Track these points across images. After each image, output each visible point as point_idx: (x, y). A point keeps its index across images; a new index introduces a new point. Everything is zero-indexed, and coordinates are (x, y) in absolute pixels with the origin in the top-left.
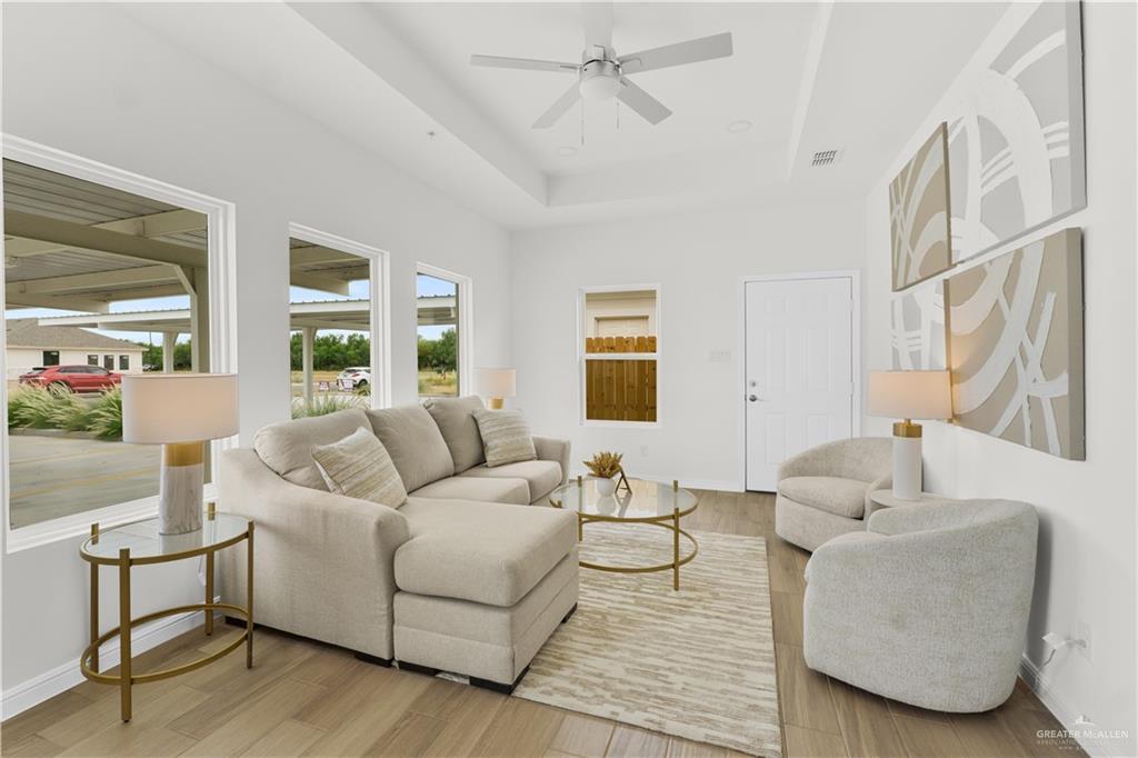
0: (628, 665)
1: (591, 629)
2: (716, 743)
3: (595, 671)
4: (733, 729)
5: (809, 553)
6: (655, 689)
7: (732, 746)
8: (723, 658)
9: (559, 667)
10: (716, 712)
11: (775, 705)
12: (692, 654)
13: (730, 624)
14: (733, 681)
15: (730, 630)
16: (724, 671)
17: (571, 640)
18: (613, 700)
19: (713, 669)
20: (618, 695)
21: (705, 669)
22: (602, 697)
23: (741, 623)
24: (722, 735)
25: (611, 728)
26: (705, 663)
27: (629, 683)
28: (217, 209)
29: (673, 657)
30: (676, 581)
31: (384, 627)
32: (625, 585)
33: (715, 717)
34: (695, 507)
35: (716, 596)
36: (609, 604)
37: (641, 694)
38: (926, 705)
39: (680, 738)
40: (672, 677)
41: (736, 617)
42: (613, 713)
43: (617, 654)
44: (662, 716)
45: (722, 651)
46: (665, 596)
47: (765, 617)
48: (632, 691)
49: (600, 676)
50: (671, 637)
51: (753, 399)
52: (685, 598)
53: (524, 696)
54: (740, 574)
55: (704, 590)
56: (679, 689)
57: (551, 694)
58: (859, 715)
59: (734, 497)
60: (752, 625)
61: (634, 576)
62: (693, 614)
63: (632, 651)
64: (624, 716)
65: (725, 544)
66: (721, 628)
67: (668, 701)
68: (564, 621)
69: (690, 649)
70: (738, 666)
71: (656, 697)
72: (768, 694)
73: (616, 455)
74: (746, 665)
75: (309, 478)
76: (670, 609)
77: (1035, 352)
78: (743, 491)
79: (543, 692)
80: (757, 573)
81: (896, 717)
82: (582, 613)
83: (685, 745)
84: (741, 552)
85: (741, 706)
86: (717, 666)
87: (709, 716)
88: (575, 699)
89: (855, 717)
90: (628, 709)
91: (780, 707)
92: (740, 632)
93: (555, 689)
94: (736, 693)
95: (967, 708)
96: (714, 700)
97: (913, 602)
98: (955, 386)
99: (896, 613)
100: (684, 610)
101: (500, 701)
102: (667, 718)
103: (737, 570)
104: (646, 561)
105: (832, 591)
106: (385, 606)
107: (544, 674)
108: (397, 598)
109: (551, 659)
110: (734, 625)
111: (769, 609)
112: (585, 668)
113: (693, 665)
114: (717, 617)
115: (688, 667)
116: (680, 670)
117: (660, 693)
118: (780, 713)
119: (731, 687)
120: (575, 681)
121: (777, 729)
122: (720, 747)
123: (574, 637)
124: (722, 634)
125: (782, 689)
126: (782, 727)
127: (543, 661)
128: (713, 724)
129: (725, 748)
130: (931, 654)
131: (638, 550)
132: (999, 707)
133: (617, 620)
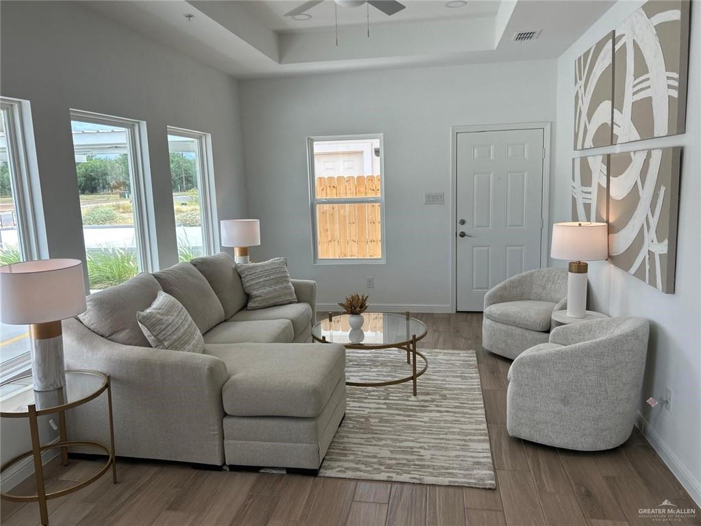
0: (392, 449)
1: (360, 429)
2: (456, 484)
3: (370, 455)
4: (465, 476)
5: (511, 361)
6: (413, 460)
7: (466, 485)
8: (454, 437)
9: (345, 455)
10: (453, 468)
11: (490, 460)
12: (433, 436)
13: (456, 415)
14: (463, 450)
15: (457, 419)
16: (456, 445)
17: (348, 437)
18: (386, 470)
19: (448, 444)
20: (389, 467)
21: (444, 445)
22: (379, 469)
23: (464, 413)
24: (460, 480)
25: (389, 486)
26: (444, 441)
27: (395, 459)
28: (12, 105)
29: (421, 440)
30: (415, 389)
31: (217, 443)
32: (377, 395)
33: (454, 471)
34: (426, 333)
35: (444, 397)
36: (367, 410)
37: (404, 464)
38: (580, 449)
39: (433, 485)
40: (422, 452)
41: (461, 410)
42: (389, 477)
43: (383, 442)
44: (421, 475)
45: (453, 433)
46: (408, 400)
47: (480, 408)
48: (398, 464)
49: (375, 457)
50: (417, 428)
51: (463, 235)
52: (422, 401)
53: (327, 475)
54: (459, 379)
55: (436, 394)
56: (429, 458)
57: (345, 472)
58: (540, 460)
59: (448, 317)
60: (472, 414)
61: (381, 388)
62: (431, 411)
63: (391, 439)
64: (396, 477)
65: (446, 357)
66: (451, 419)
67: (422, 466)
68: (340, 426)
69: (432, 434)
70: (465, 441)
71: (415, 465)
72: (485, 455)
73: (363, 297)
74: (470, 439)
75: (130, 338)
76: (413, 409)
77: (654, 222)
78: (454, 312)
79: (338, 471)
80: (472, 378)
81: (562, 458)
82: (350, 419)
83: (437, 488)
84: (458, 363)
85: (469, 463)
86: (451, 442)
87: (450, 471)
88: (361, 473)
89: (538, 460)
90: (398, 474)
91: (493, 460)
92: (463, 419)
93: (347, 468)
94: (465, 456)
95: (603, 447)
96: (451, 462)
97: (574, 387)
98: (611, 235)
99: (564, 394)
100: (423, 409)
101: (311, 480)
102: (423, 475)
103: (457, 377)
104: (388, 376)
105: (526, 385)
106: (216, 428)
107: (335, 460)
108: (226, 421)
109: (338, 451)
110: (459, 415)
111: (482, 402)
112: (364, 454)
113: (435, 443)
114: (447, 411)
115: (431, 445)
116: (427, 447)
117: (417, 463)
118: (493, 464)
119: (460, 453)
120: (359, 462)
121: (492, 473)
122: (458, 486)
123: (349, 435)
124: (451, 422)
125: (493, 450)
126: (495, 471)
127: (332, 453)
128: (454, 475)
129: (462, 487)
130: (583, 418)
131: (380, 368)
132: (621, 445)
133: (377, 420)
